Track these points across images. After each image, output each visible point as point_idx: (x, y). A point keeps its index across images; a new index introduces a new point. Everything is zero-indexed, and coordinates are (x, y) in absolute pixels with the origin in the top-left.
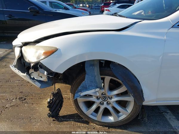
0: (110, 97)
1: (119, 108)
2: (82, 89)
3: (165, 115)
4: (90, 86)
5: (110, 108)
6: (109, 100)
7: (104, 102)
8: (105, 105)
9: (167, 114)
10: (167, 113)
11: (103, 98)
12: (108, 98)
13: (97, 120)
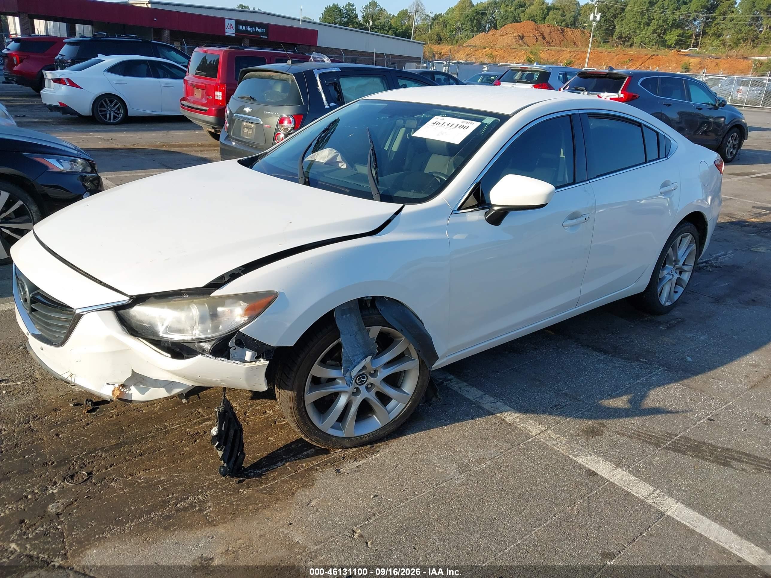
0: (373, 372)
1: (389, 391)
2: (347, 365)
3: (448, 386)
4: (354, 355)
5: (371, 396)
6: (371, 380)
7: (359, 387)
8: (364, 394)
9: (451, 382)
10: (450, 380)
11: (359, 380)
12: (368, 375)
13: (344, 436)
